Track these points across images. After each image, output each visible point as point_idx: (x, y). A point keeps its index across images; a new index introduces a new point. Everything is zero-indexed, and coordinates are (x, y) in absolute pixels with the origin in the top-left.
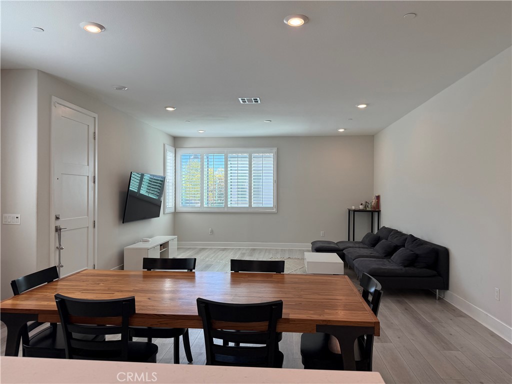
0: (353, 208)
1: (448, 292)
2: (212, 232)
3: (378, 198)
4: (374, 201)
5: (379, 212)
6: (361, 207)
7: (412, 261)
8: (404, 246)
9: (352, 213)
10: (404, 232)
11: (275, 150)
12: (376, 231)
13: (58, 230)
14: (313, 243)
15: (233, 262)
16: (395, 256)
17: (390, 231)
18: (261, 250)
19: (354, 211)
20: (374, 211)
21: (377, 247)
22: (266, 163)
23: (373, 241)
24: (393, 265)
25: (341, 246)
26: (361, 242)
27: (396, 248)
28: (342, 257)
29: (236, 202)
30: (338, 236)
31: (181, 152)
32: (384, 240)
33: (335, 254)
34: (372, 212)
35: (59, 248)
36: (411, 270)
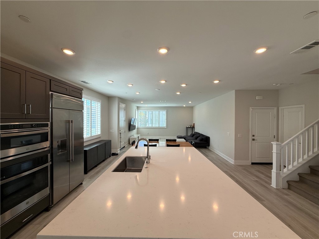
0: (187, 127)
1: (209, 147)
2: (148, 133)
3: (194, 124)
4: (193, 125)
5: (194, 128)
6: (190, 126)
7: (202, 140)
8: (200, 136)
9: (187, 128)
10: (200, 133)
11: (166, 110)
12: (193, 133)
13: (120, 133)
14: (177, 136)
15: (166, 140)
16: (198, 139)
17: (197, 133)
18: (162, 139)
19: (188, 127)
20: (193, 127)
21: (194, 137)
22: (163, 114)
23: (193, 135)
24: (197, 141)
25: (185, 137)
26: (190, 136)
27: (198, 137)
28: (185, 139)
29: (156, 125)
30: (184, 134)
31: (139, 110)
32: (195, 135)
33: (183, 139)
34: (192, 128)
35: (121, 138)
36: (201, 142)
